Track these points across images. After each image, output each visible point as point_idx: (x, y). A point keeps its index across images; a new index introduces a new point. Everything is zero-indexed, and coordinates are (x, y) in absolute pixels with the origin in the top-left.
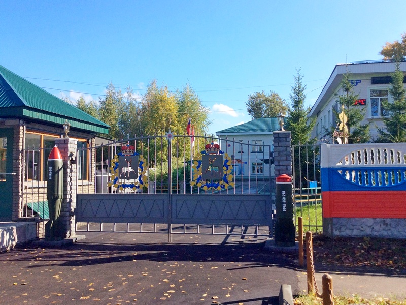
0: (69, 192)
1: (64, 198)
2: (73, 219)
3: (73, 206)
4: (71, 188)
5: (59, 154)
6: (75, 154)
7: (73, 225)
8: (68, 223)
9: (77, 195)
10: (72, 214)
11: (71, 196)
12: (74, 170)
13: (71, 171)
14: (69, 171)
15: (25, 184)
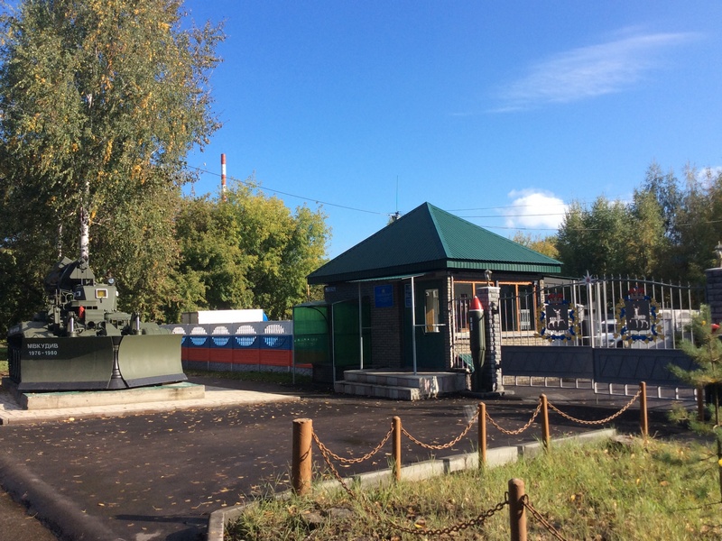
0: (492, 343)
1: (488, 350)
2: (499, 372)
3: (498, 359)
4: (494, 340)
5: (480, 305)
6: (496, 303)
7: (499, 379)
8: (493, 376)
9: (502, 347)
10: (497, 367)
11: (495, 348)
12: (496, 320)
13: (493, 322)
14: (491, 321)
15: (455, 335)
